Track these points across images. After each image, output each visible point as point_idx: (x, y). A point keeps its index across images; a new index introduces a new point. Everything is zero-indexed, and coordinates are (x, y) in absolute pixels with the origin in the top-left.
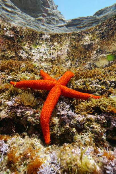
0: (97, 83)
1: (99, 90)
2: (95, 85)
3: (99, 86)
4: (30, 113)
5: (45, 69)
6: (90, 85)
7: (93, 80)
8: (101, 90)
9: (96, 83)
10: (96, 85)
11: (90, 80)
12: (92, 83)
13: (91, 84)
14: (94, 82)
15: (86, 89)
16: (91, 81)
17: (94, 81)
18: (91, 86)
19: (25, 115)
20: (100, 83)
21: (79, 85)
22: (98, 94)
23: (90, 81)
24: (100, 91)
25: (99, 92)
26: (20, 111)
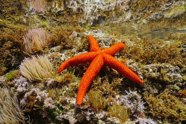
0: (177, 70)
1: (179, 82)
2: (173, 74)
3: (179, 75)
4: (101, 116)
5: (104, 43)
6: (166, 73)
7: (171, 66)
8: (181, 82)
9: (176, 72)
10: (175, 75)
11: (167, 66)
12: (170, 70)
13: (168, 72)
14: (173, 70)
15: (161, 79)
16: (168, 68)
17: (172, 68)
18: (168, 74)
19: (95, 118)
20: (180, 71)
21: (151, 72)
22: (178, 88)
23: (166, 68)
24: (181, 84)
25: (179, 84)
26: (89, 114)
